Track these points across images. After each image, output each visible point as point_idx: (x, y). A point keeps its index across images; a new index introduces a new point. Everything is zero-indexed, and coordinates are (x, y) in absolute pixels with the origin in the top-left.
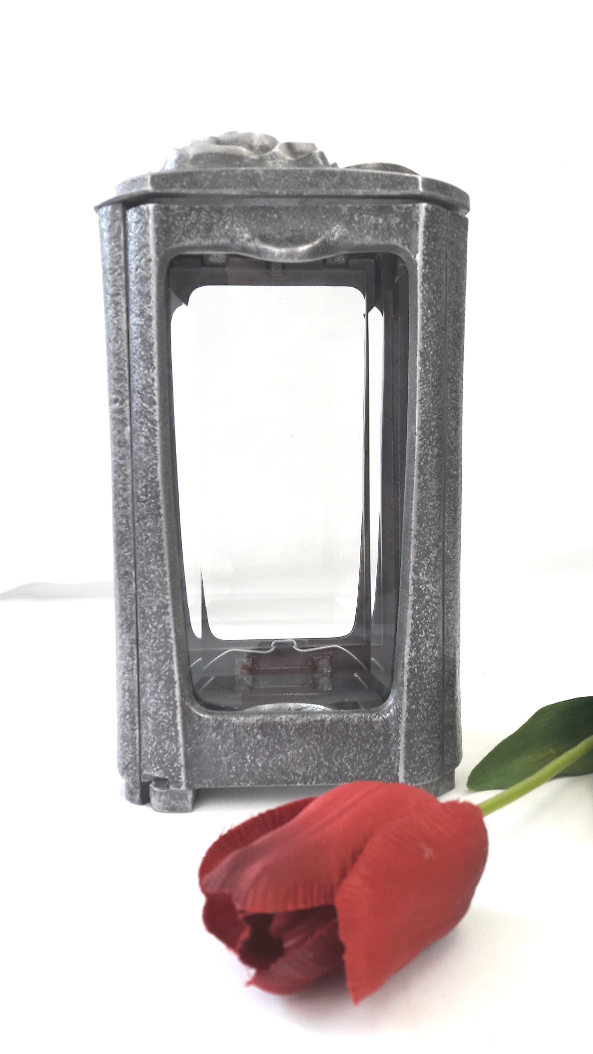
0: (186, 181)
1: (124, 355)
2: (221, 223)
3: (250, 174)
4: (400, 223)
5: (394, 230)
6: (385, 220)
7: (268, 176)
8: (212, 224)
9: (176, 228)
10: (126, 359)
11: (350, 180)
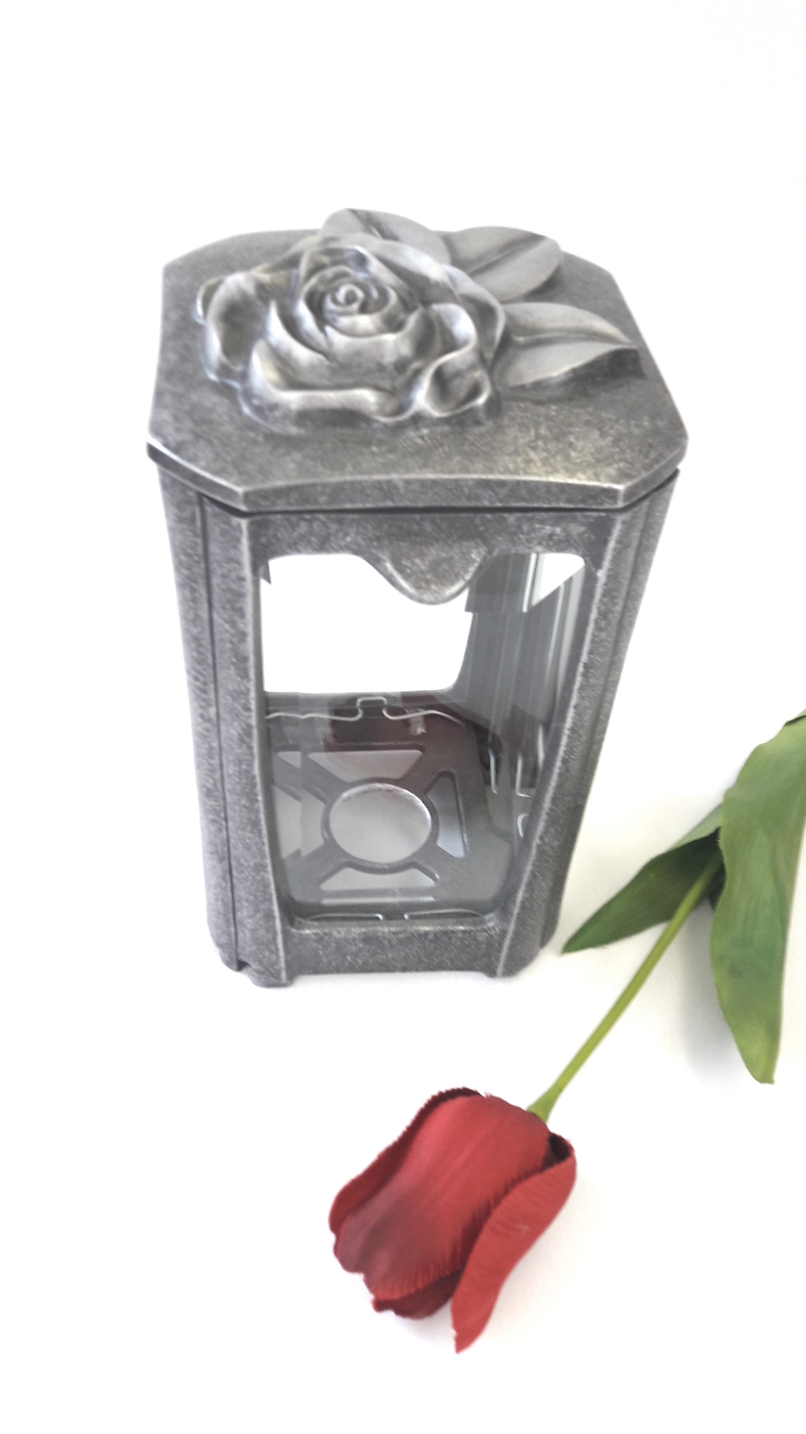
0: (294, 496)
1: (206, 642)
2: (341, 534)
3: (385, 486)
4: (583, 534)
5: (575, 540)
6: (564, 530)
7: (411, 487)
8: (329, 535)
9: (278, 540)
10: (209, 647)
11: (523, 492)
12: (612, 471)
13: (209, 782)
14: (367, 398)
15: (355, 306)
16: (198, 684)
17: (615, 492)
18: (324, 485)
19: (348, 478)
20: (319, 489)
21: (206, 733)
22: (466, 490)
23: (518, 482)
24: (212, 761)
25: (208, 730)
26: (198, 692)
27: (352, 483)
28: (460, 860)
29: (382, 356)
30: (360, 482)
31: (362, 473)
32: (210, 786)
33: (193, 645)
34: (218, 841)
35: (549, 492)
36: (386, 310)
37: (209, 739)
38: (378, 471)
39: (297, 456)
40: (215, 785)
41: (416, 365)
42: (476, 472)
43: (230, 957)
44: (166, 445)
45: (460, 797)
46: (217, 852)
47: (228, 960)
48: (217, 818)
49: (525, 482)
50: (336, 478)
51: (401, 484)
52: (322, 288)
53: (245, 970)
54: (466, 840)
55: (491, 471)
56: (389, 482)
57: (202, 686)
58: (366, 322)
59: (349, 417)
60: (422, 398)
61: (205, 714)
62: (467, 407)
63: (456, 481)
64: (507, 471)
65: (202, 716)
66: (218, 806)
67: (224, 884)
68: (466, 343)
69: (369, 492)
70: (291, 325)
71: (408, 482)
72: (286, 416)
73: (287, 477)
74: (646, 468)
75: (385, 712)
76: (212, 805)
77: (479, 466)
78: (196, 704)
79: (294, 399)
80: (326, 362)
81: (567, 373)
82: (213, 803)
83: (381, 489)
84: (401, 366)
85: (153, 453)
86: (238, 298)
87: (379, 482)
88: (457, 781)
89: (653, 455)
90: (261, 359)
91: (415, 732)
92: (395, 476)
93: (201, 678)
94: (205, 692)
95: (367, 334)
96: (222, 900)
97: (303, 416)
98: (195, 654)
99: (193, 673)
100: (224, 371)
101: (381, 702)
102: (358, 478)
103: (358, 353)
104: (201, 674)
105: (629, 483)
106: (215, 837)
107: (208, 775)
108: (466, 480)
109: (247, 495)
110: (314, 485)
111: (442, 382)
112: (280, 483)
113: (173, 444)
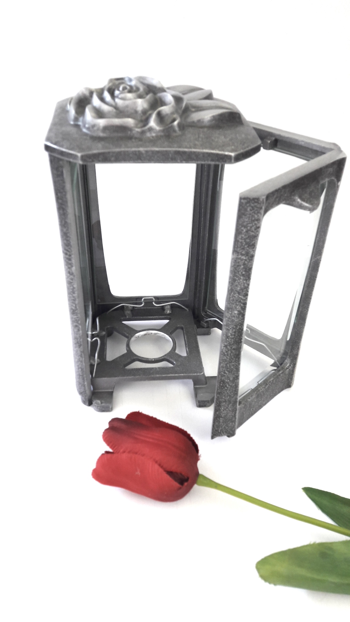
12: (229, 148)
13: (73, 306)
14: (130, 122)
15: (126, 91)
16: (67, 256)
17: (230, 156)
18: (114, 153)
19: (123, 149)
20: (111, 154)
21: (71, 281)
22: (170, 155)
23: (191, 152)
24: (74, 295)
25: (72, 279)
26: (67, 260)
27: (124, 152)
28: (185, 357)
29: (137, 107)
30: (128, 151)
31: (128, 147)
32: (74, 308)
33: (65, 237)
34: (78, 336)
35: (204, 156)
36: (139, 93)
37: (72, 284)
38: (134, 147)
39: (103, 143)
40: (76, 307)
41: (150, 112)
42: (174, 147)
43: (85, 399)
44: (52, 143)
45: (185, 335)
46: (78, 342)
47: (84, 400)
48: (78, 325)
49: (194, 152)
50: (117, 150)
51: (144, 152)
52: (113, 87)
53: (92, 405)
54: (187, 350)
55: (180, 147)
56: (139, 151)
57: (69, 257)
58: (130, 95)
59: (123, 129)
60: (152, 123)
61: (71, 271)
62: (170, 125)
63: (166, 151)
64: (186, 147)
65: (69, 273)
66: (77, 318)
67: (81, 359)
68: (170, 104)
69: (131, 155)
70: (102, 99)
71: (147, 152)
72: (98, 129)
73: (98, 149)
74: (243, 149)
75: (153, 303)
76: (75, 318)
77: (176, 146)
78: (66, 267)
79: (102, 122)
80: (114, 110)
81: (211, 117)
82: (75, 317)
83: (136, 154)
84: (144, 112)
85: (47, 148)
86: (82, 97)
87: (135, 151)
88: (184, 329)
89: (246, 145)
90: (90, 111)
91: (167, 312)
92: (141, 149)
93: (68, 253)
94: (70, 260)
95: (130, 99)
96: (81, 368)
97: (106, 128)
98: (65, 241)
99: (65, 251)
100: (76, 119)
101: (152, 299)
102: (126, 149)
103: (127, 106)
104: (68, 251)
105: (237, 153)
106: (77, 334)
107: (73, 303)
108: (170, 151)
109: (82, 157)
110: (109, 153)
111: (161, 118)
112: (95, 151)
113: (54, 142)
